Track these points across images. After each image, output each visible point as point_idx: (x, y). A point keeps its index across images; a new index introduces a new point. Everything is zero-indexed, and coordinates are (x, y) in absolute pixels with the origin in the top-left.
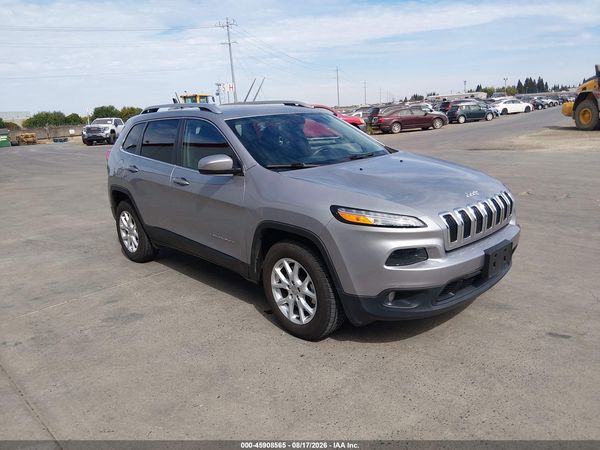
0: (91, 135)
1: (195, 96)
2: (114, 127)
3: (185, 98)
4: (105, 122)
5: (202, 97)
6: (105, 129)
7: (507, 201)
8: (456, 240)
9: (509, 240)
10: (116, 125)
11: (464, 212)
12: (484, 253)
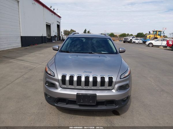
0: (125, 40)
1: (157, 31)
2: (132, 39)
3: (154, 31)
4: (130, 37)
5: (159, 31)
6: (129, 39)
7: (107, 80)
8: (65, 85)
9: (97, 95)
10: (133, 38)
11: (73, 76)
12: (76, 94)
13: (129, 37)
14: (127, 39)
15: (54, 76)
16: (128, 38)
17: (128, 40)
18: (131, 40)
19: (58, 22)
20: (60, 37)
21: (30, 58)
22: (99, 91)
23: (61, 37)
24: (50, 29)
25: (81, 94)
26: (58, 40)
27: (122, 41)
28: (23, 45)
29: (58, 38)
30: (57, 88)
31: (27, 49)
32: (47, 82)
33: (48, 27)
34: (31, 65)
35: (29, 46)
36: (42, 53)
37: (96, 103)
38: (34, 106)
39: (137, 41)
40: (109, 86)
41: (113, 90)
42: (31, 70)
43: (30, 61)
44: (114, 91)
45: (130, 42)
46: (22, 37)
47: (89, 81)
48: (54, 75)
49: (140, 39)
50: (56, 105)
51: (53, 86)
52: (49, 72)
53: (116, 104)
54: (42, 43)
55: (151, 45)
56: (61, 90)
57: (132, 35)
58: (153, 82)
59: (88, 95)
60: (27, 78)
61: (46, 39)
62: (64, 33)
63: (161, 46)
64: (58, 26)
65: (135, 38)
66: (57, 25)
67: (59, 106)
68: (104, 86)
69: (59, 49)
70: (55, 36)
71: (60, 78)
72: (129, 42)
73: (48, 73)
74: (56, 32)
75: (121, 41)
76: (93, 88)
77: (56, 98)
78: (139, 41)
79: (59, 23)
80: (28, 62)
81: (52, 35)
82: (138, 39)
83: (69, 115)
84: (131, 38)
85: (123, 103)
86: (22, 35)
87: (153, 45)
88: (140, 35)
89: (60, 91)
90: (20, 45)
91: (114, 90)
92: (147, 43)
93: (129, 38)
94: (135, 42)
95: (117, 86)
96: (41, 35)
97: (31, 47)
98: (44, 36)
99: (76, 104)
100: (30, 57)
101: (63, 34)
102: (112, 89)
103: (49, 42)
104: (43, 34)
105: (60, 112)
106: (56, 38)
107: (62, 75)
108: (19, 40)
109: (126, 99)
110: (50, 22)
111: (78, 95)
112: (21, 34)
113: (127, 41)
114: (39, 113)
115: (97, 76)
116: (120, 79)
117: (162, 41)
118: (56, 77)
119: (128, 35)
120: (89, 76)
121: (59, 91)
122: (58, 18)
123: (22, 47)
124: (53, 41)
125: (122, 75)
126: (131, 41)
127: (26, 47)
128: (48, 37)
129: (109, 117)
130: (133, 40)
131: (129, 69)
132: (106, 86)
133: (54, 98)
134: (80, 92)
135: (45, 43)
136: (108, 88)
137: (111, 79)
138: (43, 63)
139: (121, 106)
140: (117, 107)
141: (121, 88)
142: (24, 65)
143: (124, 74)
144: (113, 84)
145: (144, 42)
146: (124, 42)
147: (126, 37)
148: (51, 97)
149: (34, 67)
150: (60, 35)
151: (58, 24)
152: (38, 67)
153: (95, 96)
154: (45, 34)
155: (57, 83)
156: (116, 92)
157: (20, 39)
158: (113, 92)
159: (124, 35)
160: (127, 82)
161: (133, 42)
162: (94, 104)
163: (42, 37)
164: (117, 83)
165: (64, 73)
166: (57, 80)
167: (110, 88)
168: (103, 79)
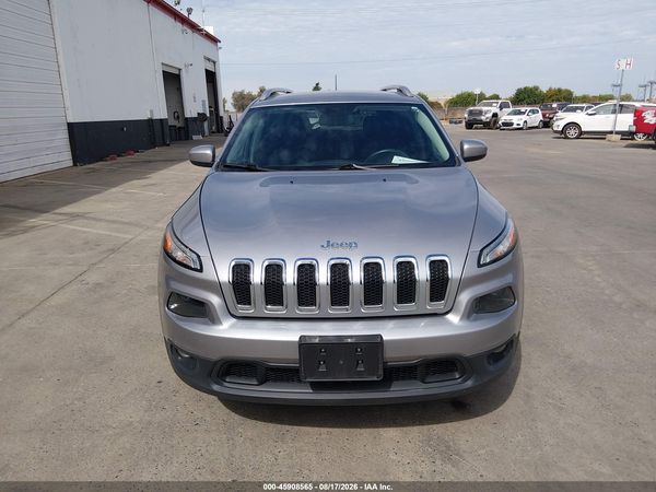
0: (472, 118)
2: (497, 111)
4: (490, 105)
7: (422, 273)
8: (250, 304)
9: (384, 338)
10: (501, 108)
11: (279, 267)
12: (297, 339)
13: (485, 105)
14: (480, 113)
15: (201, 270)
16: (485, 109)
17: (483, 118)
18: (495, 115)
19: (209, 60)
20: (219, 119)
21: (109, 206)
22: (391, 324)
23: (226, 120)
24: (179, 89)
25: (317, 341)
26: (212, 133)
27: (460, 122)
28: (78, 158)
29: (214, 123)
30: (214, 321)
31: (94, 170)
32: (172, 296)
33: (172, 80)
34: (113, 234)
35: (101, 160)
36: (152, 185)
37: (381, 372)
38: (127, 396)
39: (517, 120)
40: (432, 300)
41: (449, 316)
42: (113, 251)
43: (108, 218)
44: (453, 318)
45: (492, 124)
46: (71, 126)
47: (349, 284)
48: (201, 265)
49: (529, 109)
50: (216, 387)
51: (199, 309)
52: (179, 255)
53: (465, 374)
54: (153, 145)
55: (572, 132)
56: (232, 327)
57: (496, 97)
58: (596, 272)
59: (349, 340)
60: (98, 284)
61: (167, 130)
62: (235, 106)
63: (611, 132)
64: (211, 77)
65: (511, 109)
66: (207, 71)
67: (231, 392)
68: (411, 302)
69: (217, 160)
70: (202, 116)
71: (225, 275)
72: (486, 125)
73: (174, 260)
74: (204, 101)
75: (456, 123)
76: (365, 311)
77: (216, 363)
78: (524, 117)
79: (214, 63)
80: (101, 220)
81: (188, 115)
82: (523, 109)
83: (273, 429)
84: (495, 109)
85: (491, 368)
86: (71, 120)
87: (581, 133)
88: (525, 97)
89: (228, 329)
90: (66, 158)
91: (457, 313)
92: (559, 125)
93: (488, 111)
94: (512, 124)
95: (465, 298)
96: (145, 116)
97: (111, 165)
98: (157, 116)
99: (300, 381)
100: (106, 201)
101: (230, 107)
102: (447, 313)
103: (180, 139)
104: (151, 112)
105: (237, 417)
106: (206, 124)
107: (233, 263)
108: (62, 138)
109: (502, 348)
110: (176, 62)
111: (305, 346)
112: (69, 113)
113: (481, 122)
114: (150, 423)
115: (380, 261)
116: (479, 266)
117: (614, 112)
118: (208, 274)
119: (482, 97)
120: (345, 261)
121: (224, 330)
122: (208, 43)
123: (75, 165)
124: (195, 137)
125: (485, 252)
126: (496, 122)
127: (91, 166)
128: (172, 122)
129: (435, 426)
130: (504, 117)
131: (510, 224)
132: (423, 301)
133: (204, 362)
134: (315, 330)
135: (164, 144)
136: (431, 307)
137: (438, 268)
138: (157, 221)
139: (485, 380)
140: (469, 383)
141: (481, 306)
142: (85, 232)
143: (492, 245)
144: (451, 288)
145: (547, 124)
146: (469, 125)
147: (474, 105)
148: (193, 358)
149: (123, 241)
150: (222, 113)
151: (211, 68)
152: (140, 238)
153: (375, 344)
154: (161, 112)
155: (215, 300)
156: (465, 323)
157: (64, 135)
158: (449, 323)
159: (464, 100)
160: (507, 279)
161: (505, 124)
162: (375, 379)
163: (150, 121)
164: (464, 284)
165: (242, 254)
166: (216, 287)
167: (439, 306)
168: (405, 270)
